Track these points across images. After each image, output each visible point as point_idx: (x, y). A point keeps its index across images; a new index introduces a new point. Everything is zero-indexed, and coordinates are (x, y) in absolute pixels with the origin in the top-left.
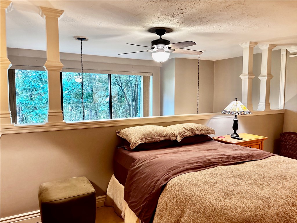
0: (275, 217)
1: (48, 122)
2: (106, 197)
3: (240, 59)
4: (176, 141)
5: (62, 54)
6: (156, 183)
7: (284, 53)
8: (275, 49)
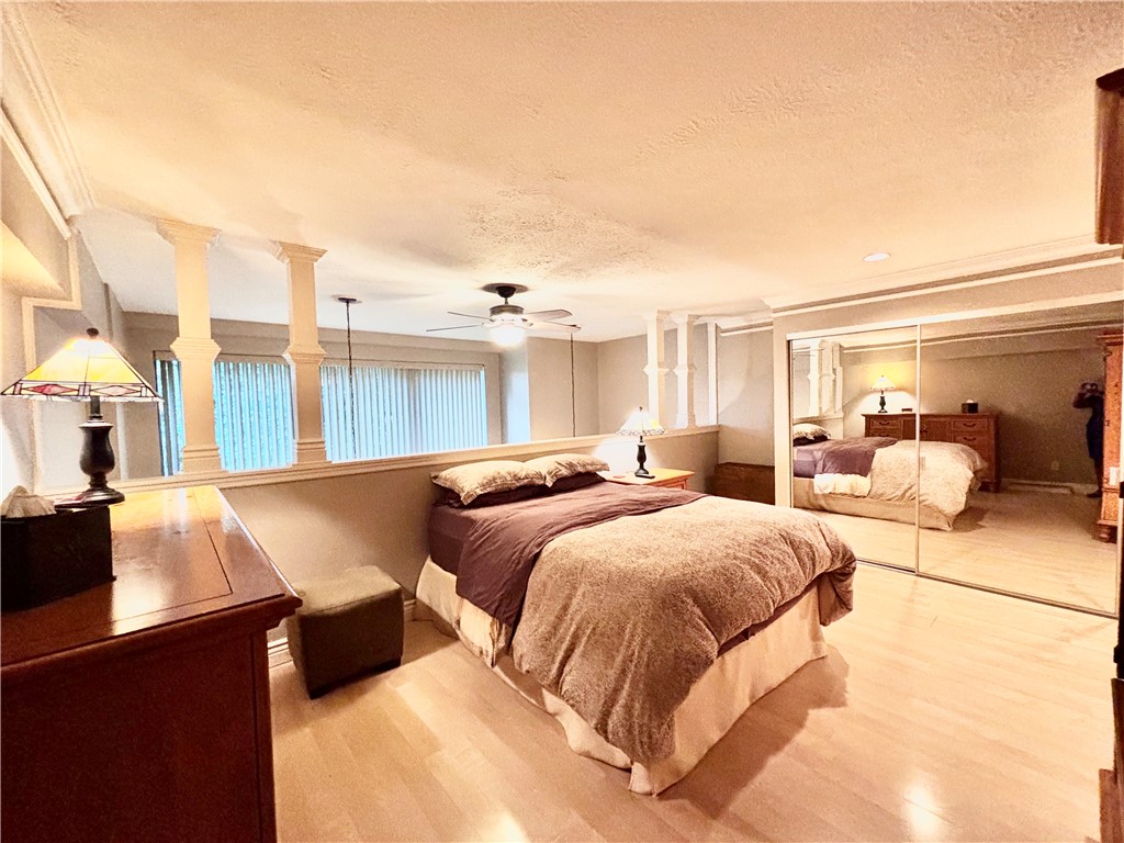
0: (711, 575)
1: (296, 463)
2: (415, 603)
3: (644, 338)
4: (544, 486)
5: (321, 330)
6: (522, 553)
7: (711, 330)
8: (698, 322)
